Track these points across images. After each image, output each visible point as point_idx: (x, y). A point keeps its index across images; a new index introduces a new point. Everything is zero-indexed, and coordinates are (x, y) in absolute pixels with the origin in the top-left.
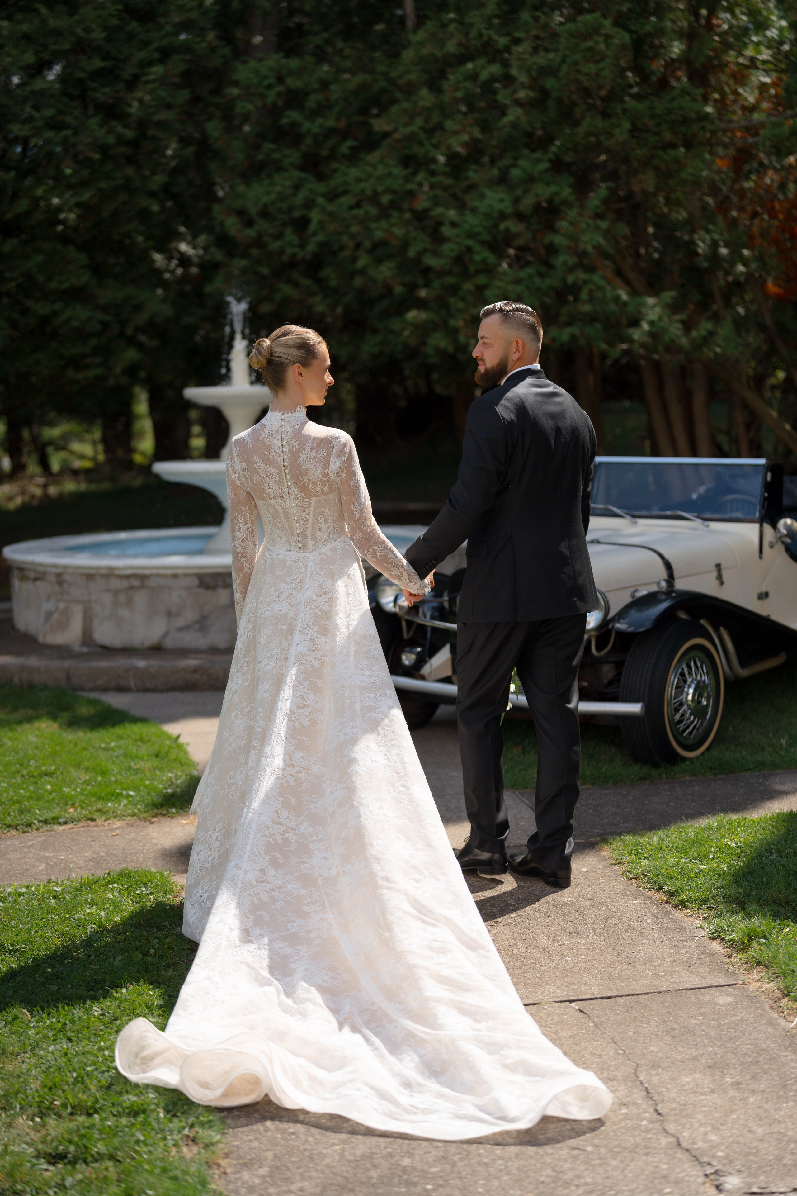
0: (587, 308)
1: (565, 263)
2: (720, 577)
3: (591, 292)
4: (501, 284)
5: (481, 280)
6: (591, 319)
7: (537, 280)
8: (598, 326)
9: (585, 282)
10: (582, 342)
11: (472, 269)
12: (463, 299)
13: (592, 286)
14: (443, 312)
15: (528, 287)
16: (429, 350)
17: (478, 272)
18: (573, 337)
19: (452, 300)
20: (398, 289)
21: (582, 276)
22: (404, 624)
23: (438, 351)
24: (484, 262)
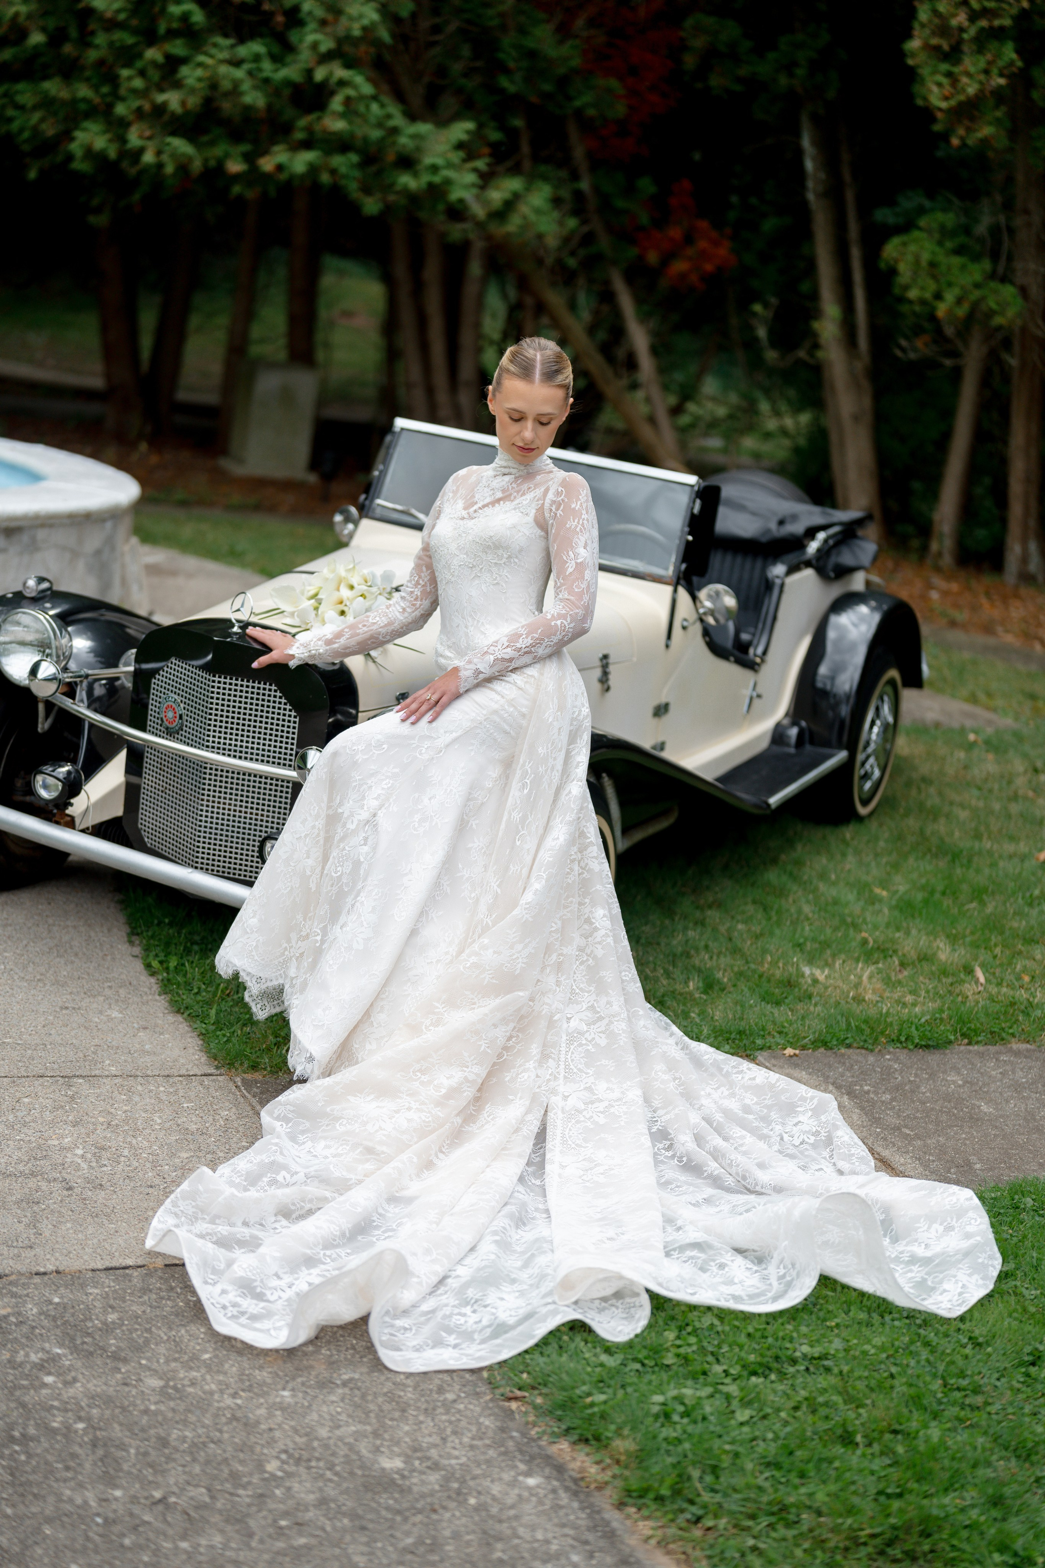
0: (338, 125)
1: (315, 46)
2: (604, 678)
3: (348, 101)
4: (209, 61)
5: (178, 48)
6: (342, 144)
7: (267, 66)
8: (354, 158)
9: (342, 83)
10: (325, 178)
11: (162, 28)
12: (142, 73)
13: (351, 92)
14: (105, 90)
15: (250, 73)
16: (75, 147)
17: (172, 34)
18: (313, 170)
19: (125, 73)
20: (37, 38)
21: (340, 72)
22: (41, 707)
23: (89, 152)
24: (185, 18)
